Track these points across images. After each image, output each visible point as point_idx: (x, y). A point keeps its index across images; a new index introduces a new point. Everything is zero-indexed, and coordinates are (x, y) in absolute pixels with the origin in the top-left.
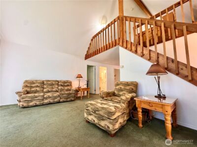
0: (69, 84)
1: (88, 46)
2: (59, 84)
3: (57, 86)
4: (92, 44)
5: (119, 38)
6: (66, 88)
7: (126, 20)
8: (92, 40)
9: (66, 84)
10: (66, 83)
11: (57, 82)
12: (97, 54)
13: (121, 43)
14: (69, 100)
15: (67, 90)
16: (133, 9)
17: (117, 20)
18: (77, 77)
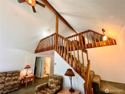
0: (17, 74)
1: (38, 45)
2: (7, 75)
3: (4, 78)
4: (40, 44)
5: (55, 46)
6: (13, 78)
7: (58, 36)
8: (40, 42)
9: (14, 75)
10: (14, 73)
11: (5, 74)
12: (42, 51)
13: (55, 49)
14: (13, 90)
15: (14, 80)
16: (65, 28)
17: (54, 34)
18: (25, 68)
